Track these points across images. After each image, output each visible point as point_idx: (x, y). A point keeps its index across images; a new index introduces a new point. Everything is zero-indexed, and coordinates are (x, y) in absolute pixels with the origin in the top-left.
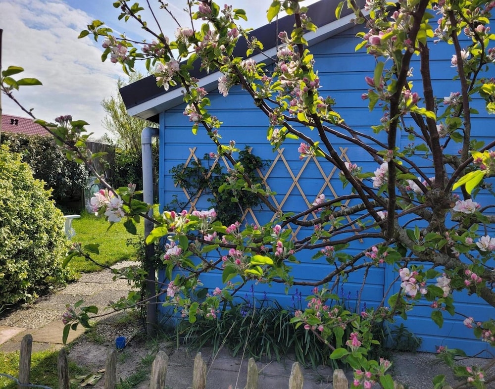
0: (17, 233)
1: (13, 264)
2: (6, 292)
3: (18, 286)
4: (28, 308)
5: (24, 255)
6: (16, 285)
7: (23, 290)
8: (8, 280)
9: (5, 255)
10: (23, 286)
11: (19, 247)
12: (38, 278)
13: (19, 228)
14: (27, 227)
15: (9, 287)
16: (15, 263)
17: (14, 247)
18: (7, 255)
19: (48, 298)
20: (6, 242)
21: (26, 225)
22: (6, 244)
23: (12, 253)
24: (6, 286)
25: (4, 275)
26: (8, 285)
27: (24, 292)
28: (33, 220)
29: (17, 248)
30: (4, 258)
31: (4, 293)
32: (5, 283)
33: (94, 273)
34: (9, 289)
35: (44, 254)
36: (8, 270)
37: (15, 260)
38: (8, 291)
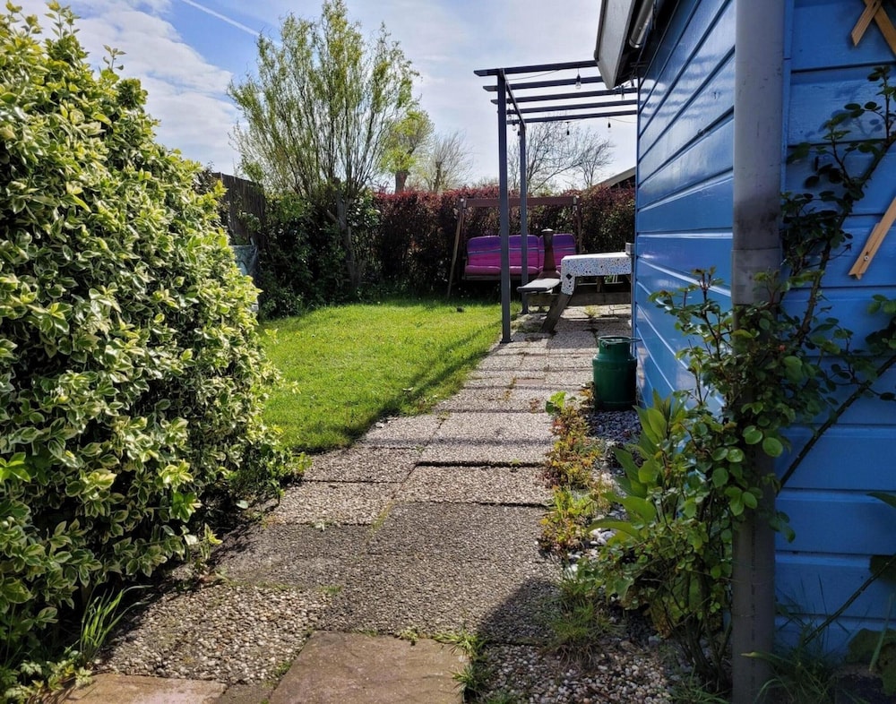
0: (140, 319)
1: (142, 436)
2: (120, 538)
3: (156, 511)
4: (195, 585)
5: (166, 404)
6: (151, 510)
7: (176, 525)
8: (125, 494)
9: (109, 400)
10: (175, 512)
11: (151, 372)
12: (211, 477)
13: (145, 302)
14: (169, 301)
15: (128, 521)
16: (145, 431)
17: (135, 371)
18: (116, 402)
19: (243, 540)
20: (109, 350)
21: (163, 295)
22: (110, 359)
23: (132, 394)
24: (119, 515)
25: (112, 477)
26: (126, 513)
27: (178, 532)
28: (182, 279)
29: (145, 374)
30: (108, 412)
31: (112, 541)
32: (114, 507)
33: (334, 453)
34: (131, 527)
35: (224, 398)
36: (125, 459)
37: (145, 420)
38: (126, 535)
